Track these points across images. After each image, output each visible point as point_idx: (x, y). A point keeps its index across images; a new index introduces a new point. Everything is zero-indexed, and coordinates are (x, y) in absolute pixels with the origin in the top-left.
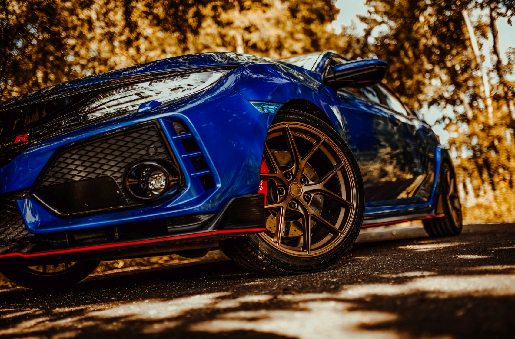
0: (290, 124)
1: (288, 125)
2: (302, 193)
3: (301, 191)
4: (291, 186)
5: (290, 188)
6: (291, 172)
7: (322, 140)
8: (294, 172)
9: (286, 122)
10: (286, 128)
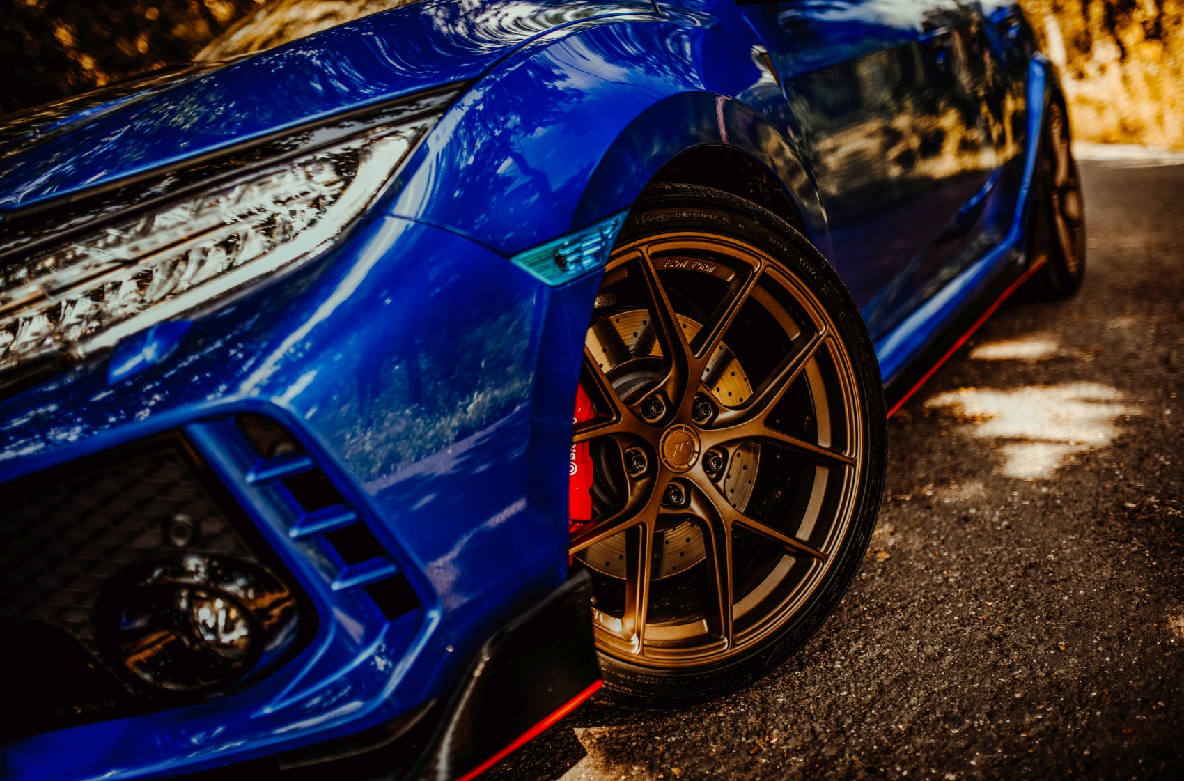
0: (652, 243)
1: (644, 249)
2: (699, 453)
3: (697, 450)
4: (664, 442)
5: (663, 446)
6: (662, 392)
7: (754, 275)
8: (670, 391)
9: (638, 242)
10: (638, 258)
